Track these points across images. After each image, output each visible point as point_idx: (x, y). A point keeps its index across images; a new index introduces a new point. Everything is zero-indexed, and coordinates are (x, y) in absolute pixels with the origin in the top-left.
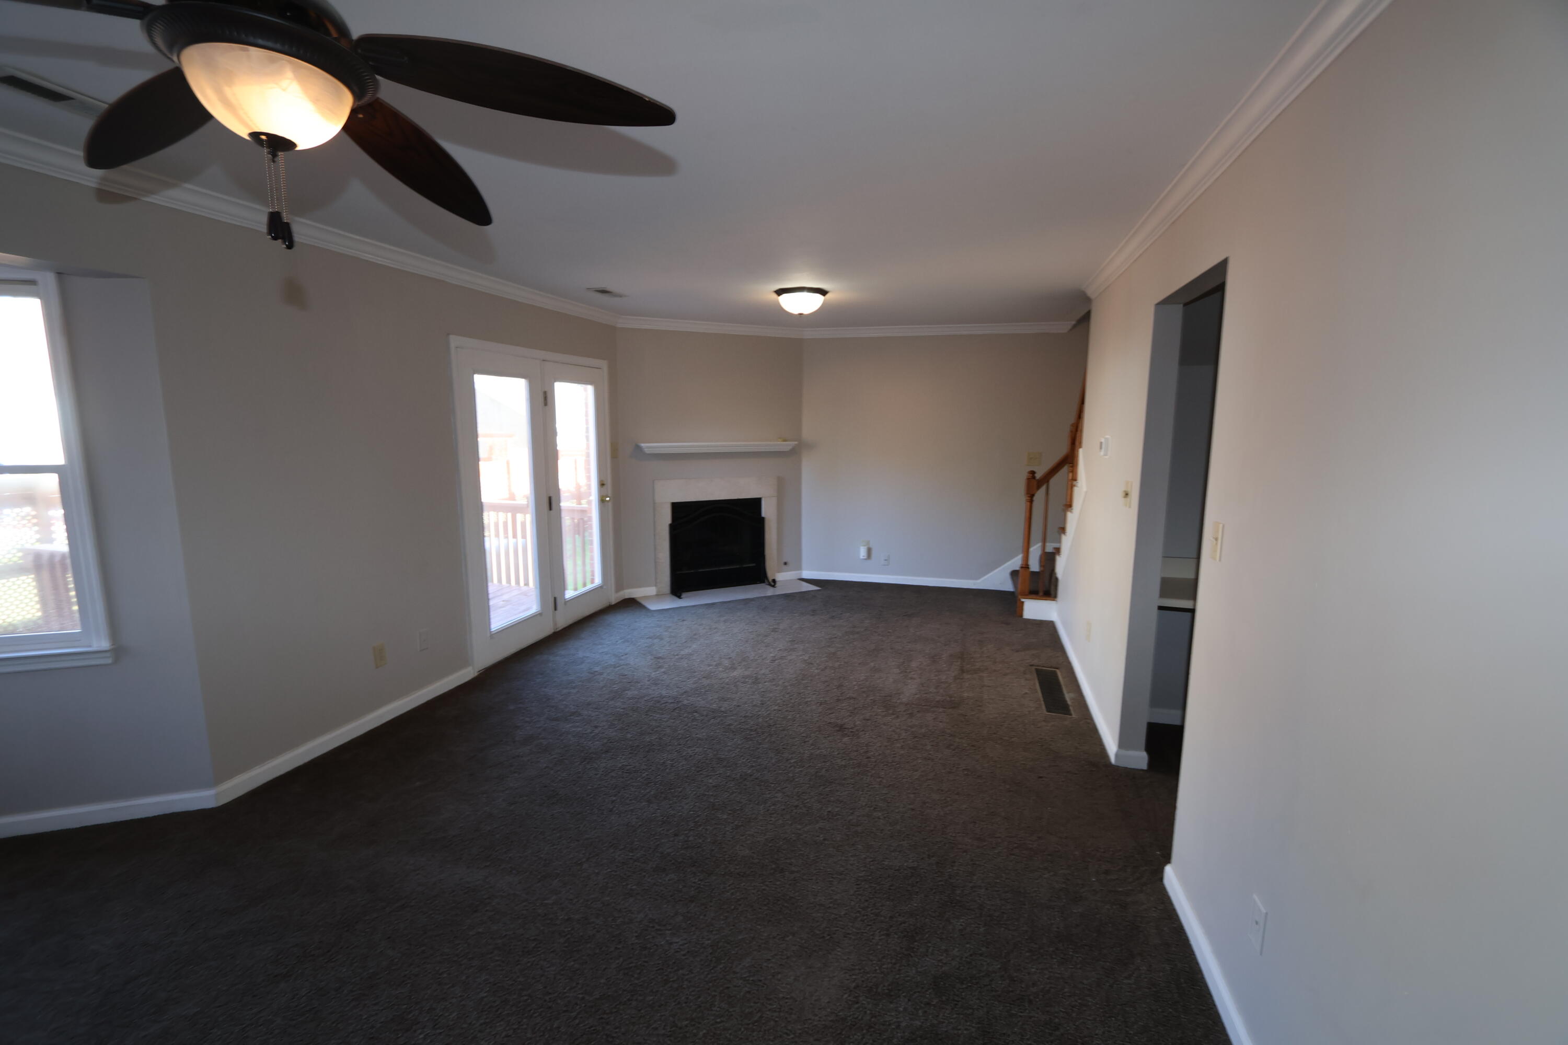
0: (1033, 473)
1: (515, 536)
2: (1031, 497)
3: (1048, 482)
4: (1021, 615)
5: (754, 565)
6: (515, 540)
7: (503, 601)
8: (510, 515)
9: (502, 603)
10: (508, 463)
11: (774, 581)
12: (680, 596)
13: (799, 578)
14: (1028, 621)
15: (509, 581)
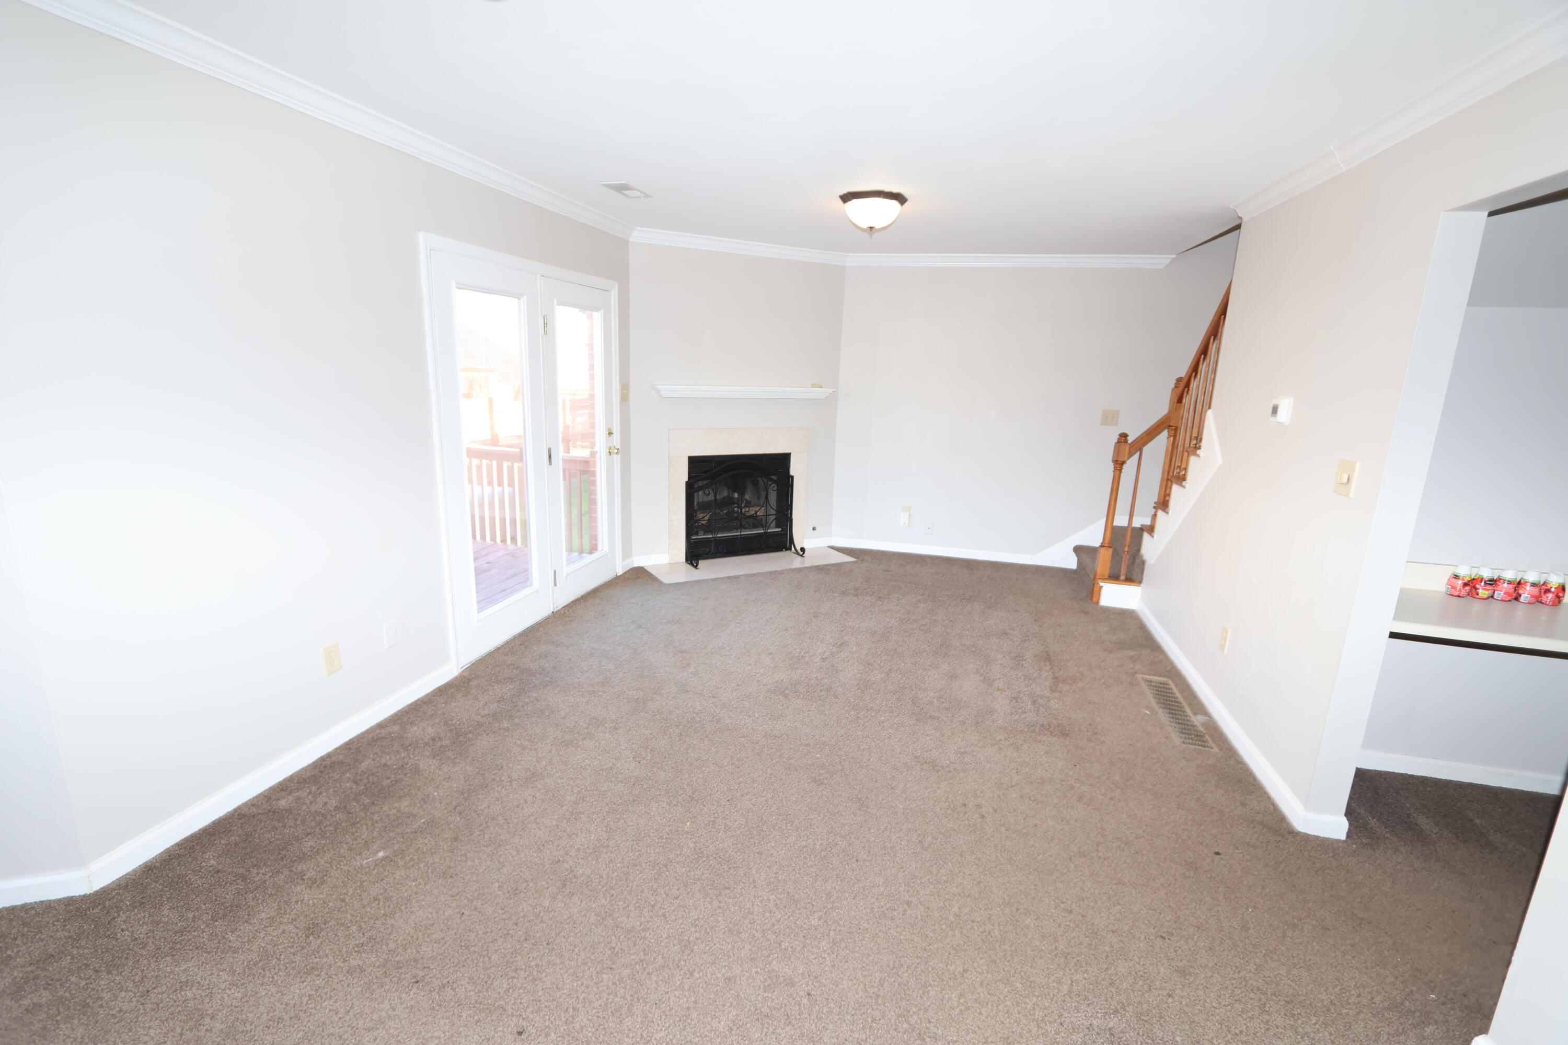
0: (1124, 436)
1: (500, 484)
2: (1119, 464)
3: (1141, 450)
4: (1097, 602)
5: (780, 529)
6: (500, 488)
7: (488, 563)
8: (494, 462)
9: (486, 565)
10: (490, 401)
11: (803, 549)
12: (697, 566)
13: (831, 545)
14: (1107, 610)
15: (493, 538)
